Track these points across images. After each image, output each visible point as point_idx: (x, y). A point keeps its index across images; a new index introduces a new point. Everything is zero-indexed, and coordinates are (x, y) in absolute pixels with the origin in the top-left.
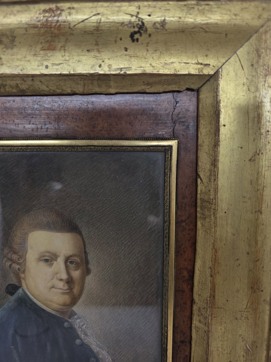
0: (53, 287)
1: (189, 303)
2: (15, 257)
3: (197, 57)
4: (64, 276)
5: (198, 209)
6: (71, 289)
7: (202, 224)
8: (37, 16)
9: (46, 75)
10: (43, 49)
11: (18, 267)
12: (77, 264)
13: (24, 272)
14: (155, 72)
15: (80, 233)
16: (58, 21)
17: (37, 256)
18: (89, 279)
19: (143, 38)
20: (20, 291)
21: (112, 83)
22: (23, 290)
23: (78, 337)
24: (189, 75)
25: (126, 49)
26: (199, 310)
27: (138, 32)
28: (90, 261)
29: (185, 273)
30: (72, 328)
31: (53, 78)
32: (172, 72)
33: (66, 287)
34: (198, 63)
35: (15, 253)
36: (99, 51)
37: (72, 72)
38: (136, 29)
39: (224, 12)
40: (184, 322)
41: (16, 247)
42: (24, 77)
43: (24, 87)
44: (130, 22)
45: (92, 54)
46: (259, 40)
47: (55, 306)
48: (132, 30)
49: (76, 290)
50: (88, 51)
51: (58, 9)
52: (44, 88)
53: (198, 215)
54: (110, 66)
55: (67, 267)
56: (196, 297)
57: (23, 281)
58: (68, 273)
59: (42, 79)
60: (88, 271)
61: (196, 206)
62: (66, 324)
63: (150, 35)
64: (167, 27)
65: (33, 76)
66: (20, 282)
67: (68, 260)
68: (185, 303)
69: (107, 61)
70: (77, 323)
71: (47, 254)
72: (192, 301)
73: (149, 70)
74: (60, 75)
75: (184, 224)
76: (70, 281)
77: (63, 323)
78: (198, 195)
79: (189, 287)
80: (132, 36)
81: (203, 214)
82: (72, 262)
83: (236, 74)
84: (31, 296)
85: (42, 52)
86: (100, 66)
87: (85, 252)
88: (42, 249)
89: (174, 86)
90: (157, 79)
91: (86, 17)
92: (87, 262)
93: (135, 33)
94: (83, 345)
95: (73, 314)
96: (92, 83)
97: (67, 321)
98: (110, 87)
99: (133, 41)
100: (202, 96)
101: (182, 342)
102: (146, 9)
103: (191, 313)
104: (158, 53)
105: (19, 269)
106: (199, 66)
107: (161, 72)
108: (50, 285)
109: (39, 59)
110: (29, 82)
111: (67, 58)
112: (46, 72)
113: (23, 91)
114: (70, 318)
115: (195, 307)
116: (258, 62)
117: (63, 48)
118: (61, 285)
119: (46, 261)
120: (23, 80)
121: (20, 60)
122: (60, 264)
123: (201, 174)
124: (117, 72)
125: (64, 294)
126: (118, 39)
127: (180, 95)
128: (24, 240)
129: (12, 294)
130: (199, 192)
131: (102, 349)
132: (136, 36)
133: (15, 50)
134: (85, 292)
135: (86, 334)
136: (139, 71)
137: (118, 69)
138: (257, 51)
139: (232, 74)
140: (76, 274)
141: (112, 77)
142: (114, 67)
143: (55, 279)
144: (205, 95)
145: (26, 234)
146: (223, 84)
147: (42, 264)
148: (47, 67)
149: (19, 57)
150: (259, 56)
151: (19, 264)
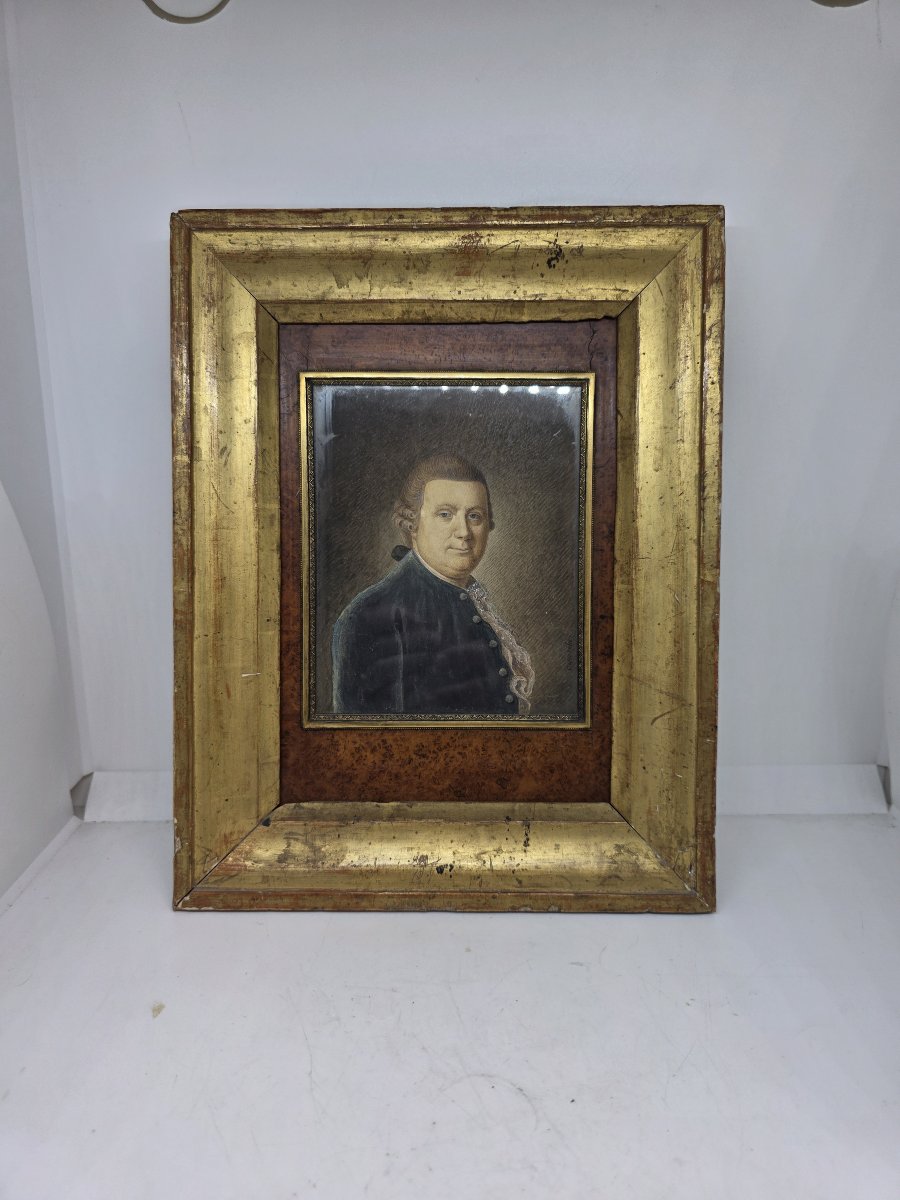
0: (450, 547)
1: (609, 565)
2: (408, 512)
3: (614, 283)
4: (464, 533)
5: (619, 450)
6: (471, 548)
7: (623, 465)
8: (456, 241)
9: (458, 301)
10: (458, 274)
11: (410, 524)
12: (479, 517)
13: (416, 530)
14: (572, 298)
15: (484, 482)
16: (476, 247)
17: (433, 510)
18: (493, 534)
19: (560, 264)
20: (410, 554)
21: (526, 311)
22: (414, 554)
23: (476, 612)
24: (607, 301)
25: (542, 275)
26: (622, 569)
27: (556, 258)
28: (494, 514)
29: (605, 528)
30: (469, 602)
31: (465, 304)
32: (589, 298)
33: (466, 546)
34: (616, 290)
35: (408, 507)
36: (514, 277)
37: (486, 298)
38: (554, 256)
39: (640, 238)
40: (604, 590)
41: (409, 499)
42: (433, 302)
43: (430, 313)
44: (548, 249)
45: (508, 279)
46: (676, 265)
47: (451, 571)
48: (550, 256)
49: (476, 550)
50: (504, 277)
51: (477, 235)
52: (452, 315)
53: (619, 456)
54: (525, 292)
55: (467, 522)
56: (617, 554)
57: (413, 540)
58: (469, 529)
59: (453, 305)
60: (491, 526)
61: (616, 448)
62: (462, 595)
63: (567, 261)
64: (584, 253)
65: (444, 301)
66: (411, 543)
67: (469, 514)
68: (606, 567)
69: (522, 287)
70: (475, 593)
71: (445, 507)
72: (614, 560)
73: (565, 296)
74: (474, 301)
75: (601, 470)
76: (470, 539)
77: (458, 594)
78: (619, 435)
79: (610, 545)
80: (549, 262)
81: (624, 454)
82: (473, 516)
83: (655, 301)
84: (423, 561)
85: (455, 278)
86: (515, 292)
87: (489, 504)
88: (441, 501)
89: (590, 313)
90: (574, 306)
91: (505, 243)
92: (491, 515)
93: (552, 259)
94: (482, 622)
95: (472, 581)
96: (504, 310)
97: (464, 591)
98: (523, 314)
99: (550, 267)
100: (621, 324)
101: (602, 617)
102: (563, 236)
103: (613, 578)
104: (575, 279)
105: (410, 527)
106: (618, 292)
107: (578, 298)
108: (446, 544)
109: (452, 284)
110: (438, 308)
111: (482, 284)
112: (458, 298)
113: (429, 318)
114: (467, 587)
115: (617, 567)
116: (676, 287)
117: (479, 274)
118: (459, 544)
119: (444, 515)
120: (433, 307)
121: (432, 285)
122: (459, 518)
123: (621, 409)
124: (533, 299)
125: (462, 555)
126: (535, 265)
127: (597, 323)
128: (421, 490)
129: (399, 558)
130: (619, 430)
131: (504, 626)
132: (553, 262)
133: (428, 275)
134: (487, 551)
135: (485, 609)
136: (555, 298)
137: (533, 295)
138: (675, 276)
139: (651, 299)
140: (477, 529)
141: (526, 304)
142: (529, 293)
143: (453, 538)
144: (624, 322)
145: (424, 483)
146: (641, 309)
147: (439, 519)
148: (460, 292)
149: (432, 281)
150: (677, 281)
151: (411, 520)
